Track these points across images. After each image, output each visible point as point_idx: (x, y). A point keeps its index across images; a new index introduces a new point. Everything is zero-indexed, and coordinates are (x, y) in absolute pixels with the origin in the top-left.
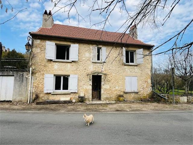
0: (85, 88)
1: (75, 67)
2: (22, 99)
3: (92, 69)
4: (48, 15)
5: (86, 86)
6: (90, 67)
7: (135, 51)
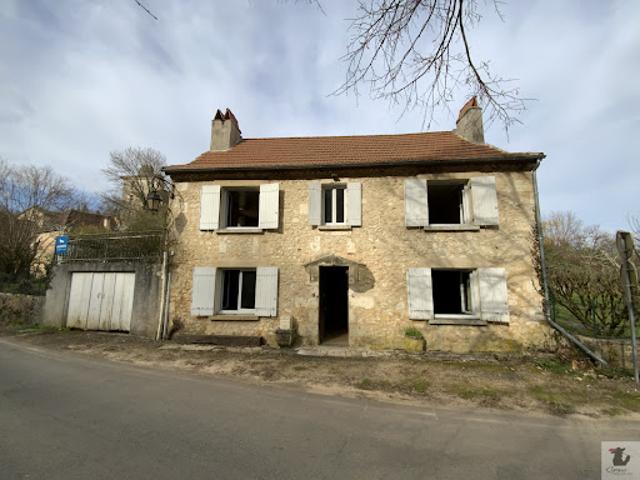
0: (297, 306)
1: (271, 246)
2: (147, 328)
3: (318, 248)
4: (223, 121)
5: (301, 299)
6: (311, 244)
7: (466, 181)
